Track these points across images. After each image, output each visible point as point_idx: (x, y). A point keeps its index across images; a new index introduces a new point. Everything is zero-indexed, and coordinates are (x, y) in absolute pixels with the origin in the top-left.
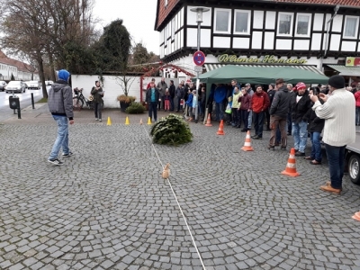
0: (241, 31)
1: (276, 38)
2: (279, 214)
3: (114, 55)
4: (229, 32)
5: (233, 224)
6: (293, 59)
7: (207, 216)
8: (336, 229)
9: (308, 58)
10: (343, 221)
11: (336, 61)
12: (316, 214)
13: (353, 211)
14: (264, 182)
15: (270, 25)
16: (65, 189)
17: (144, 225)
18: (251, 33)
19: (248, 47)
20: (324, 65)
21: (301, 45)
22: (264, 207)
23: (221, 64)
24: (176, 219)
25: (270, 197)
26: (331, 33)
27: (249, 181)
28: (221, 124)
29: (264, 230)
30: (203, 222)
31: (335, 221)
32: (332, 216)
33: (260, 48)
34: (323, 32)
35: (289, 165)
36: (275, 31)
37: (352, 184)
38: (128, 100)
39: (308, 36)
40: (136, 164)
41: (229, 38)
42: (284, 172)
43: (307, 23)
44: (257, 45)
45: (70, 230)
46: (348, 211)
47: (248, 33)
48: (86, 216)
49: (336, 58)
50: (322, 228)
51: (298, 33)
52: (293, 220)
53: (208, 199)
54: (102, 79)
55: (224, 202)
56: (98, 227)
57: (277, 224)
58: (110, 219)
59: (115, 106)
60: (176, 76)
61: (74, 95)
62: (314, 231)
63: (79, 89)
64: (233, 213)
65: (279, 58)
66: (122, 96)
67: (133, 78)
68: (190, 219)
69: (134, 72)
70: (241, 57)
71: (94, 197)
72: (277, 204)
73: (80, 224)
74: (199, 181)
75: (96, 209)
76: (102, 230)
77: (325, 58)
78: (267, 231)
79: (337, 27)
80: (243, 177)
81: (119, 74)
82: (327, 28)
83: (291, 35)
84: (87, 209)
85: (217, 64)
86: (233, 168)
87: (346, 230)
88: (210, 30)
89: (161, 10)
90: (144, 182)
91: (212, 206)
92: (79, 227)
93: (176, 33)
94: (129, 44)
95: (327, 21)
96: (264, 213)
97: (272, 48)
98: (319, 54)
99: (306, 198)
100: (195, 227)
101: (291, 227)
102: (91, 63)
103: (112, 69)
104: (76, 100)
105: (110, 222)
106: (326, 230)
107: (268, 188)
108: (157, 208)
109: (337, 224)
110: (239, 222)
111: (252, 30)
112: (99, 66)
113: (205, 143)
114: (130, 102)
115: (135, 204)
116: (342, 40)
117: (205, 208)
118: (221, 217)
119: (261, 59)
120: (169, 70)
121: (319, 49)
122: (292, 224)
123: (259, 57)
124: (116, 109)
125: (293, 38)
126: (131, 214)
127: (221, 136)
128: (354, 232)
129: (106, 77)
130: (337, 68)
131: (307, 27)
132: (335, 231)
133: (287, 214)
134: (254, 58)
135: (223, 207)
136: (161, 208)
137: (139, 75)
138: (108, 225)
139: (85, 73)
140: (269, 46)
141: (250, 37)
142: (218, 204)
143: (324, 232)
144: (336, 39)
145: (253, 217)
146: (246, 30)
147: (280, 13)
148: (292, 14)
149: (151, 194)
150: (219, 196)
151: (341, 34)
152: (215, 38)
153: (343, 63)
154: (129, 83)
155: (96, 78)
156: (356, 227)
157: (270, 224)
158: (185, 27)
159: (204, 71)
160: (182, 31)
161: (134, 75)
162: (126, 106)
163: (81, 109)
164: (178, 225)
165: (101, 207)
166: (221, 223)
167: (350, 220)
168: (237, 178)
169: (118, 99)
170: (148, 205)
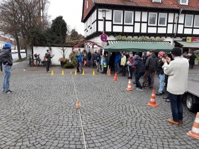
0: (129, 23)
1: (148, 26)
2: (143, 132)
3: (58, 35)
4: (122, 23)
5: (113, 140)
6: (158, 38)
7: (98, 134)
8: (177, 142)
9: (166, 38)
10: (181, 137)
11: (181, 39)
12: (165, 132)
13: (188, 129)
14: (136, 111)
15: (144, 19)
16: (14, 116)
17: (57, 141)
18: (134, 24)
19: (132, 32)
20: (175, 42)
21: (162, 31)
22: (134, 127)
23: (117, 41)
24: (79, 137)
25: (139, 120)
26: (178, 24)
27: (127, 110)
28: (116, 75)
29: (132, 144)
30: (95, 138)
31: (176, 137)
32: (174, 134)
33: (139, 32)
34: (174, 23)
35: (152, 100)
36: (147, 23)
37: (188, 111)
38: (65, 61)
39: (166, 25)
40: (62, 100)
41: (122, 27)
42: (149, 104)
43: (165, 19)
44: (137, 30)
45: (9, 145)
46: (184, 130)
47: (132, 24)
48: (23, 135)
49: (181, 38)
50: (168, 142)
51: (160, 24)
52: (151, 136)
53: (101, 122)
54: (50, 49)
55: (110, 124)
56: (27, 143)
57: (140, 139)
58: (37, 137)
59: (58, 64)
60: (93, 47)
61: (34, 58)
62: (163, 144)
63: (38, 54)
64: (115, 132)
65: (150, 37)
66: (61, 59)
67: (68, 48)
68: (87, 136)
69: (69, 45)
70: (128, 37)
71: (31, 122)
72: (142, 125)
73: (17, 141)
74: (97, 110)
75: (30, 130)
76: (30, 145)
77: (175, 37)
78: (134, 144)
79: (181, 21)
80: (124, 107)
81: (60, 46)
82: (176, 21)
83: (156, 25)
84: (24, 130)
85: (115, 41)
86: (120, 101)
87: (183, 143)
88: (111, 22)
89: (85, 11)
90: (64, 111)
91: (103, 127)
92: (15, 143)
93: (93, 23)
94: (66, 30)
95: (176, 17)
96: (134, 131)
97: (146, 32)
98: (172, 35)
99: (160, 121)
100: (89, 142)
101: (149, 141)
102: (44, 40)
103: (56, 43)
104: (36, 60)
105: (36, 139)
106: (170, 143)
107: (138, 115)
108: (68, 129)
109: (177, 139)
110: (118, 138)
111: (134, 22)
112: (49, 42)
113: (106, 85)
114: (66, 61)
115: (55, 126)
116: (184, 28)
117: (98, 129)
118: (107, 135)
119: (140, 38)
120: (88, 44)
121: (172, 33)
122: (150, 139)
123: (138, 37)
124: (58, 66)
125: (157, 27)
126: (51, 133)
127: (115, 82)
128: (188, 144)
129: (53, 48)
130: (182, 43)
131: (165, 21)
132: (176, 143)
133: (148, 132)
134: (136, 37)
135: (109, 128)
136: (71, 129)
137: (71, 47)
138: (35, 141)
139: (41, 46)
140: (144, 31)
141: (134, 26)
142: (107, 126)
143: (169, 145)
144: (181, 27)
145: (127, 135)
146: (131, 22)
147: (150, 13)
148: (157, 14)
149: (66, 120)
150: (108, 120)
151: (184, 24)
152: (114, 26)
153: (185, 40)
154: (65, 51)
155: (47, 48)
156: (189, 140)
157: (136, 139)
158: (97, 20)
159: (108, 44)
160: (96, 22)
161: (69, 47)
162: (64, 64)
163: (39, 66)
164: (79, 141)
165: (34, 129)
166: (106, 139)
167: (185, 136)
168: (121, 108)
169: (59, 60)
170: (63, 127)
